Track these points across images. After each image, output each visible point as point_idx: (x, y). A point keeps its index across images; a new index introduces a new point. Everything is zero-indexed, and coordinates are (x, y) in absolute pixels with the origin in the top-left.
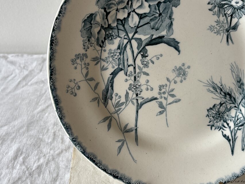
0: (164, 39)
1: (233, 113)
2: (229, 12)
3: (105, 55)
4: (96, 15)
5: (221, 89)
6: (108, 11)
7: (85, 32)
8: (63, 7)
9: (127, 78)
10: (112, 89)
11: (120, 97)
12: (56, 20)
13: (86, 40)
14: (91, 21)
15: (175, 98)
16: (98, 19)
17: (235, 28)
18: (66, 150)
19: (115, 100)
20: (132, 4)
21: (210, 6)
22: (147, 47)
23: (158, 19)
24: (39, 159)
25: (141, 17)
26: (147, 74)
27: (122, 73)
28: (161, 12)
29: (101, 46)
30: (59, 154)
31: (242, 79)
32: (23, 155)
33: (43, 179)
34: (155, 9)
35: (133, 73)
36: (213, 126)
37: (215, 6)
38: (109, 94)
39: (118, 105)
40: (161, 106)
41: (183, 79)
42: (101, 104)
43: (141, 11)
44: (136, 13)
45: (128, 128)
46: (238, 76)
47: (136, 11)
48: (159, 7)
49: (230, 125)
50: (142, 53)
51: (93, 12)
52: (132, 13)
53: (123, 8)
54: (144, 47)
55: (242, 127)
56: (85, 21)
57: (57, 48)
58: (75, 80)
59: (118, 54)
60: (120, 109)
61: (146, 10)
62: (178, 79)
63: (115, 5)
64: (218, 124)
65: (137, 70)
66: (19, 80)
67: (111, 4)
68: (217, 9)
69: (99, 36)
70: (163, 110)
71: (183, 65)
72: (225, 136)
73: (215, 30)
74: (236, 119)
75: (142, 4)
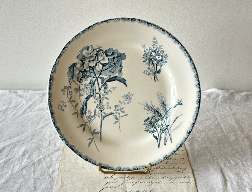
0: (117, 78)
1: (160, 122)
2: (155, 62)
3: (82, 87)
4: (77, 64)
5: (152, 108)
6: (84, 62)
7: (70, 73)
8: (57, 60)
9: (95, 100)
10: (86, 107)
11: (91, 112)
12: (53, 67)
13: (70, 78)
14: (74, 67)
15: (124, 113)
16: (78, 66)
17: (159, 72)
18: (57, 151)
19: (88, 114)
20: (98, 58)
21: (144, 59)
22: (107, 83)
23: (113, 67)
24: (39, 156)
25: (103, 65)
26: (108, 99)
27: (92, 98)
28: (115, 63)
29: (79, 82)
30: (53, 153)
31: (165, 102)
32: (29, 154)
33: (42, 166)
34: (112, 61)
35: (99, 98)
36: (148, 130)
37: (147, 59)
38: (84, 111)
39: (90, 117)
40: (116, 118)
41: (129, 102)
42: (79, 116)
43: (103, 62)
44: (100, 63)
45: (96, 131)
46: (162, 100)
47: (100, 62)
48: (114, 60)
49: (158, 130)
50: (104, 86)
51: (75, 63)
52: (98, 63)
53: (93, 60)
54: (105, 83)
55: (165, 131)
56: (70, 68)
57: (54, 83)
58: (63, 101)
59: (90, 86)
60: (91, 120)
61: (106, 61)
62: (126, 102)
63: (88, 59)
64: (151, 129)
65: (102, 96)
66: (26, 108)
67: (85, 58)
68: (148, 61)
69: (79, 76)
70: (117, 120)
71: (129, 93)
72: (154, 137)
73: (147, 73)
74: (162, 126)
75: (104, 58)
